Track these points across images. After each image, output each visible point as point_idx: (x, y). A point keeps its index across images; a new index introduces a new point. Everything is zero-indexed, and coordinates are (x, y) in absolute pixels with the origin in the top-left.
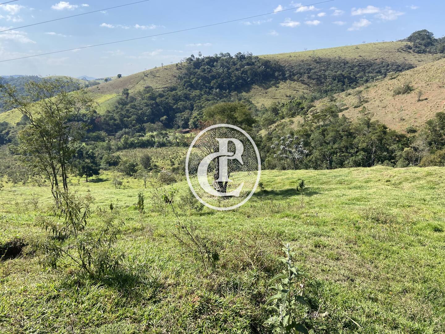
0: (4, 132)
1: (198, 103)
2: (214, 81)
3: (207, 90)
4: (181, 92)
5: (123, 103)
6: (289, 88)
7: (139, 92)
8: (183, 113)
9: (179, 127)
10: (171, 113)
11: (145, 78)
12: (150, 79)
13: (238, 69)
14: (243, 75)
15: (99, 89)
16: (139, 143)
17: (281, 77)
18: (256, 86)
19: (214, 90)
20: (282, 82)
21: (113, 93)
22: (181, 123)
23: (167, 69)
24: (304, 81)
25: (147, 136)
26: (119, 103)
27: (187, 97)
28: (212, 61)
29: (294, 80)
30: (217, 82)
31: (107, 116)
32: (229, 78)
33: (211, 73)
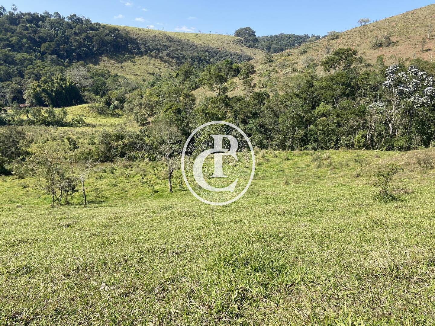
2: (47, 44)
6: (149, 64)
14: (86, 42)
17: (136, 51)
18: (106, 58)
19: (49, 56)
20: (137, 57)
24: (163, 58)
28: (35, 19)
29: (152, 57)
30: (50, 46)
32: (67, 44)
33: (37, 33)
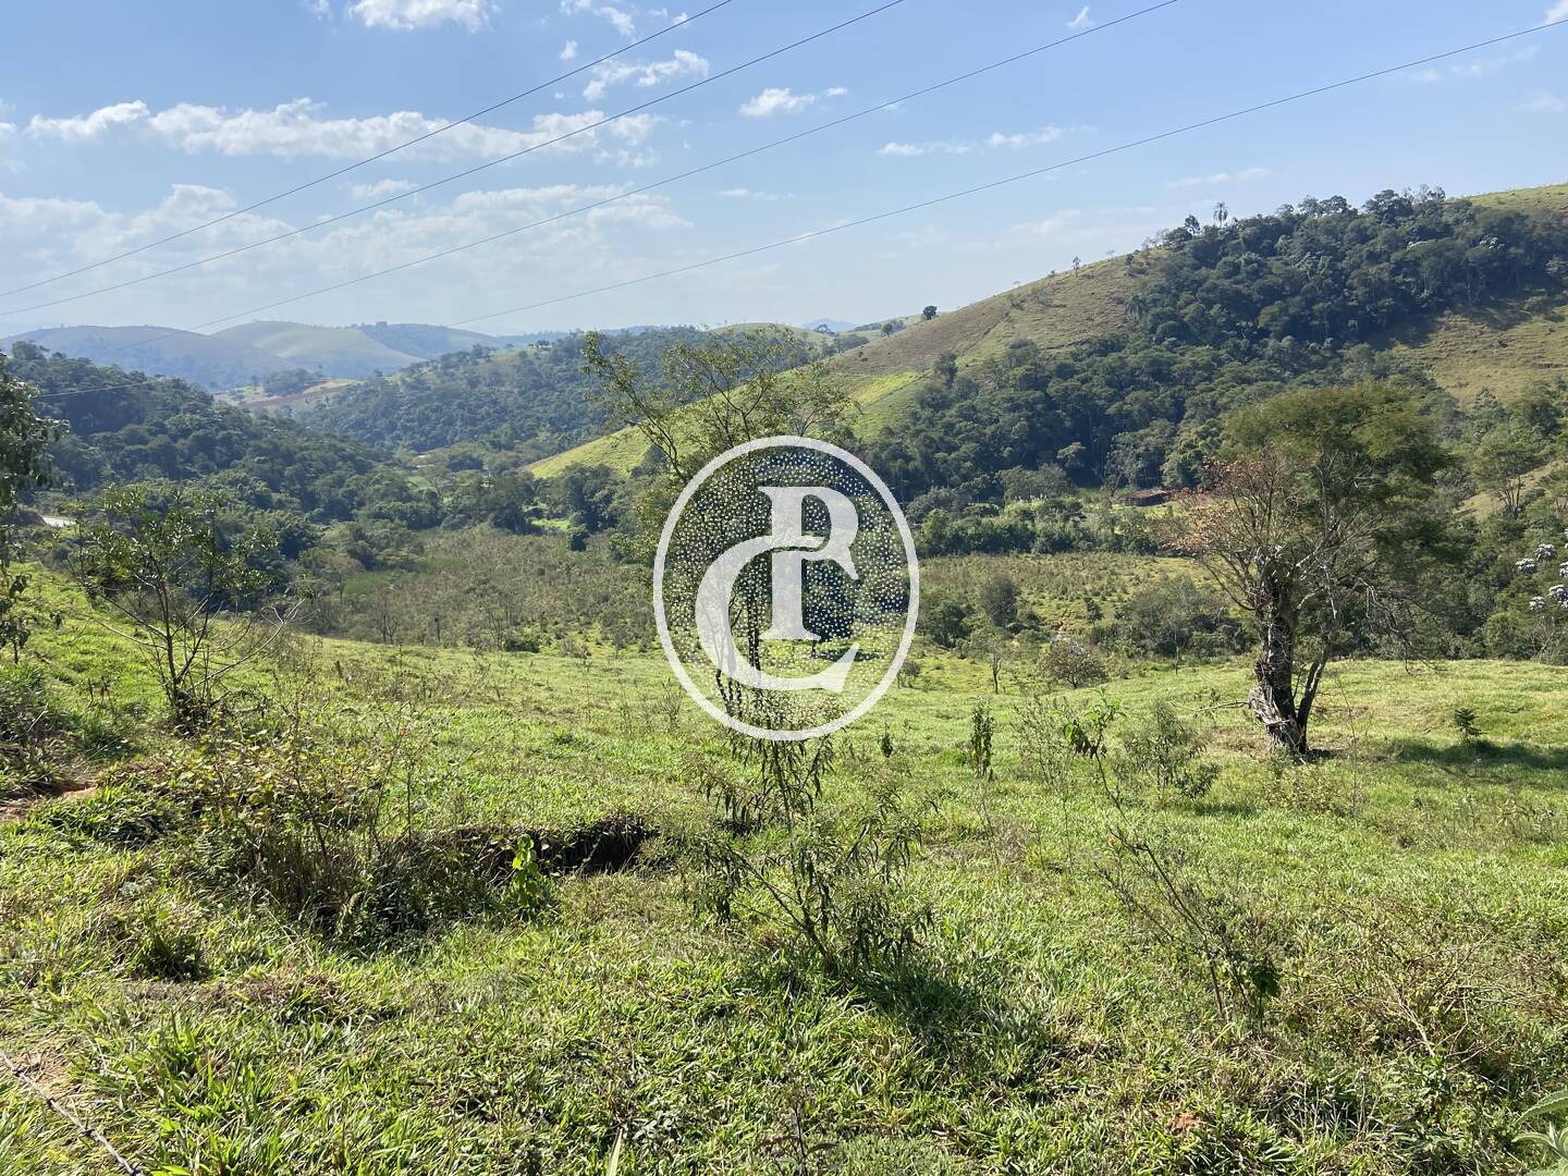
0: (598, 495)
1: (1202, 392)
2: (1274, 309)
3: (1244, 342)
4: (1141, 354)
5: (934, 402)
7: (991, 365)
8: (1141, 432)
9: (1123, 483)
10: (1097, 432)
11: (1014, 313)
12: (1029, 318)
13: (1380, 255)
14: (1400, 278)
15: (866, 360)
16: (980, 536)
18: (1459, 318)
19: (1272, 342)
21: (906, 370)
22: (1131, 468)
23: (1093, 277)
25: (1008, 516)
26: (923, 403)
27: (1160, 373)
28: (1266, 235)
30: (1284, 311)
31: (885, 446)
32: (1339, 293)
33: (1261, 277)
